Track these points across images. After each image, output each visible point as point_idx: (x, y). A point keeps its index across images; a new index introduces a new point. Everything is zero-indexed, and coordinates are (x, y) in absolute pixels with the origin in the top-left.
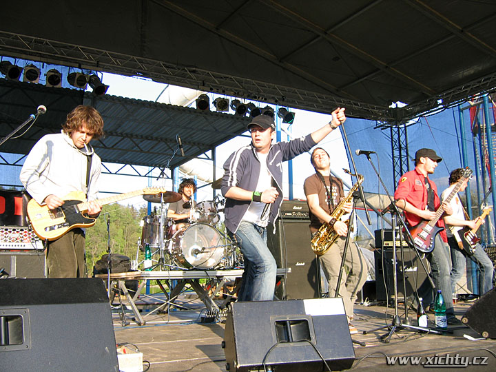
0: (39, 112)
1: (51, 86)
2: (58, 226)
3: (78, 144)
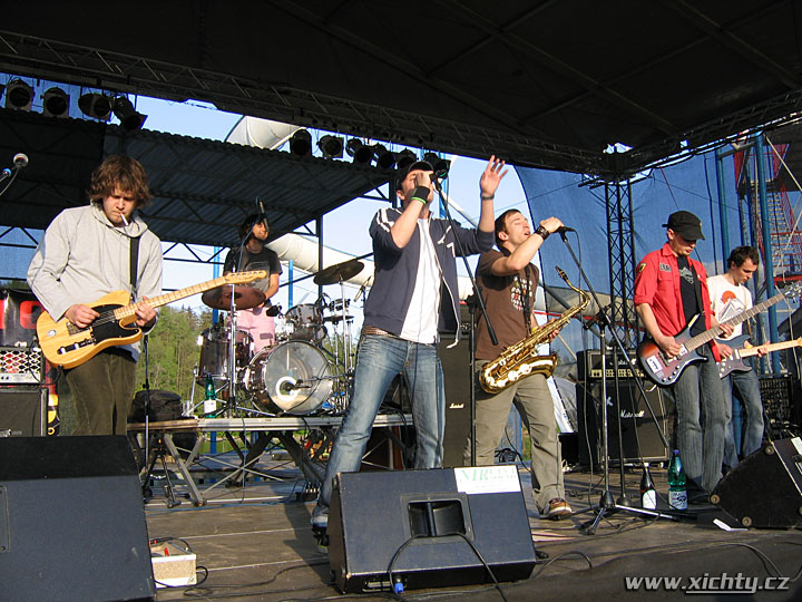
0: (18, 166)
1: (51, 115)
2: (79, 343)
3: (114, 218)
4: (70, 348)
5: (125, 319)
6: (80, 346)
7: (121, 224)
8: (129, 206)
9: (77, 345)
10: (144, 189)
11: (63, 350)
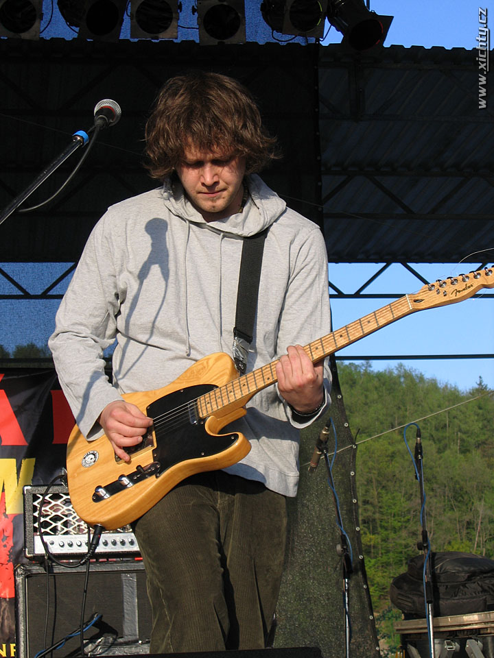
0: (98, 122)
1: (214, 42)
2: (130, 477)
3: (207, 205)
4: (115, 488)
5: (217, 414)
6: (135, 482)
7: (222, 215)
8: (227, 175)
9: (125, 481)
10: (247, 134)
11: (102, 492)
